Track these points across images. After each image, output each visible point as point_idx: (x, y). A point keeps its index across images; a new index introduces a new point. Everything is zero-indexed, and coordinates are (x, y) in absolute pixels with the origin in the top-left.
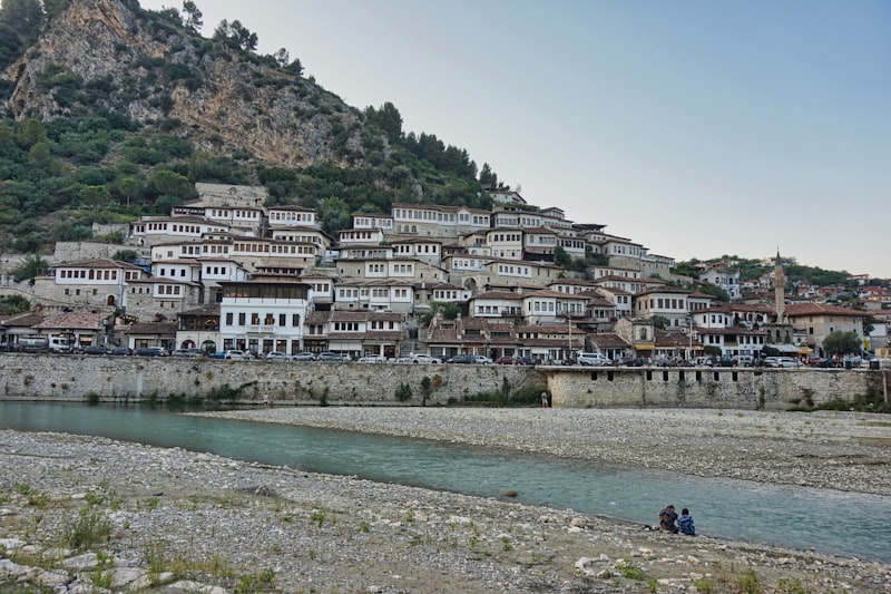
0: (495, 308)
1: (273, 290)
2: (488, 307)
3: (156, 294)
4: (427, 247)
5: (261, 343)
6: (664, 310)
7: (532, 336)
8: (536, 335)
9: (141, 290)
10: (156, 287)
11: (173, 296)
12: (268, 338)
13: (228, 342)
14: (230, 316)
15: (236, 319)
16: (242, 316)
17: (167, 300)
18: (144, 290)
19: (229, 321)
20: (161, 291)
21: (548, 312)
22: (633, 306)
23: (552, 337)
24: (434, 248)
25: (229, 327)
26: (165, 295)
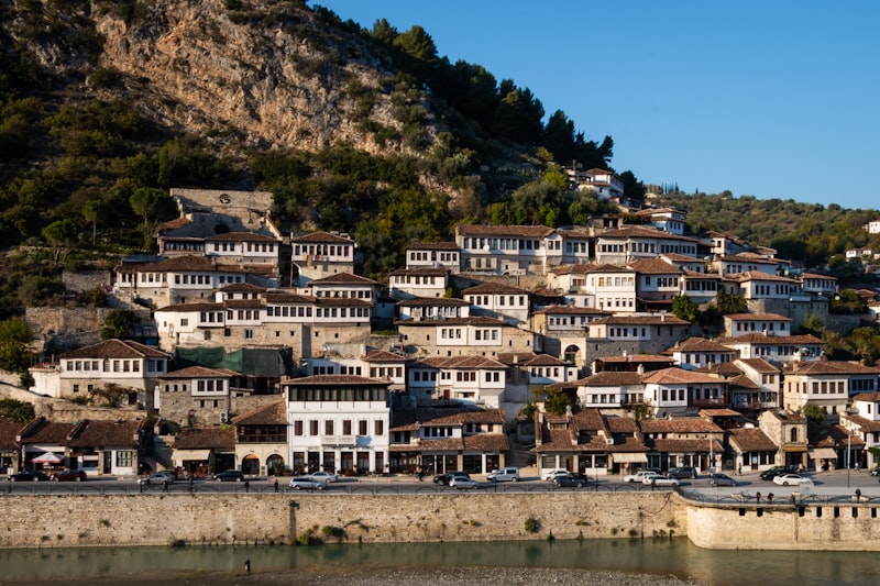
0: (612, 396)
1: (350, 392)
2: (603, 396)
3: (195, 392)
4: (512, 299)
5: (338, 456)
6: (820, 396)
7: (660, 436)
8: (664, 436)
9: (176, 387)
10: (195, 383)
11: (215, 392)
12: (346, 450)
13: (298, 456)
14: (299, 424)
15: (306, 428)
16: (315, 424)
17: (208, 398)
18: (180, 388)
19: (299, 431)
20: (201, 388)
21: (677, 403)
22: (782, 386)
23: (683, 437)
24: (521, 299)
25: (298, 438)
26: (206, 393)
